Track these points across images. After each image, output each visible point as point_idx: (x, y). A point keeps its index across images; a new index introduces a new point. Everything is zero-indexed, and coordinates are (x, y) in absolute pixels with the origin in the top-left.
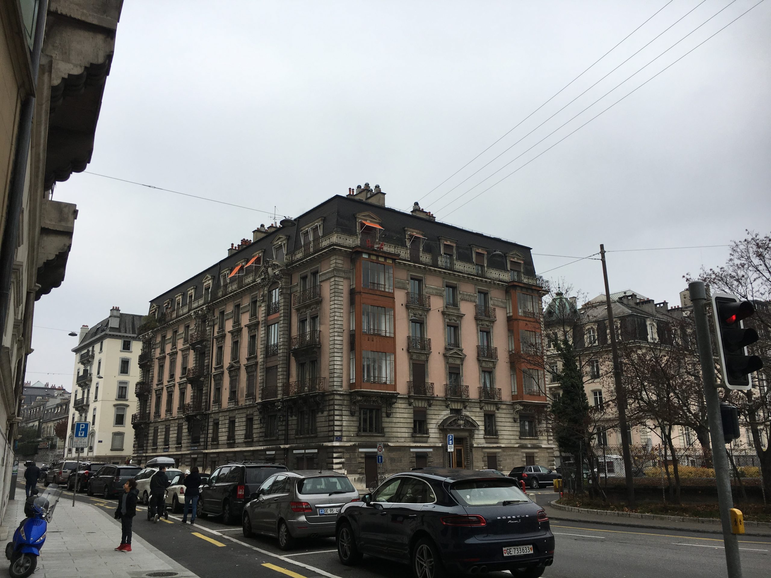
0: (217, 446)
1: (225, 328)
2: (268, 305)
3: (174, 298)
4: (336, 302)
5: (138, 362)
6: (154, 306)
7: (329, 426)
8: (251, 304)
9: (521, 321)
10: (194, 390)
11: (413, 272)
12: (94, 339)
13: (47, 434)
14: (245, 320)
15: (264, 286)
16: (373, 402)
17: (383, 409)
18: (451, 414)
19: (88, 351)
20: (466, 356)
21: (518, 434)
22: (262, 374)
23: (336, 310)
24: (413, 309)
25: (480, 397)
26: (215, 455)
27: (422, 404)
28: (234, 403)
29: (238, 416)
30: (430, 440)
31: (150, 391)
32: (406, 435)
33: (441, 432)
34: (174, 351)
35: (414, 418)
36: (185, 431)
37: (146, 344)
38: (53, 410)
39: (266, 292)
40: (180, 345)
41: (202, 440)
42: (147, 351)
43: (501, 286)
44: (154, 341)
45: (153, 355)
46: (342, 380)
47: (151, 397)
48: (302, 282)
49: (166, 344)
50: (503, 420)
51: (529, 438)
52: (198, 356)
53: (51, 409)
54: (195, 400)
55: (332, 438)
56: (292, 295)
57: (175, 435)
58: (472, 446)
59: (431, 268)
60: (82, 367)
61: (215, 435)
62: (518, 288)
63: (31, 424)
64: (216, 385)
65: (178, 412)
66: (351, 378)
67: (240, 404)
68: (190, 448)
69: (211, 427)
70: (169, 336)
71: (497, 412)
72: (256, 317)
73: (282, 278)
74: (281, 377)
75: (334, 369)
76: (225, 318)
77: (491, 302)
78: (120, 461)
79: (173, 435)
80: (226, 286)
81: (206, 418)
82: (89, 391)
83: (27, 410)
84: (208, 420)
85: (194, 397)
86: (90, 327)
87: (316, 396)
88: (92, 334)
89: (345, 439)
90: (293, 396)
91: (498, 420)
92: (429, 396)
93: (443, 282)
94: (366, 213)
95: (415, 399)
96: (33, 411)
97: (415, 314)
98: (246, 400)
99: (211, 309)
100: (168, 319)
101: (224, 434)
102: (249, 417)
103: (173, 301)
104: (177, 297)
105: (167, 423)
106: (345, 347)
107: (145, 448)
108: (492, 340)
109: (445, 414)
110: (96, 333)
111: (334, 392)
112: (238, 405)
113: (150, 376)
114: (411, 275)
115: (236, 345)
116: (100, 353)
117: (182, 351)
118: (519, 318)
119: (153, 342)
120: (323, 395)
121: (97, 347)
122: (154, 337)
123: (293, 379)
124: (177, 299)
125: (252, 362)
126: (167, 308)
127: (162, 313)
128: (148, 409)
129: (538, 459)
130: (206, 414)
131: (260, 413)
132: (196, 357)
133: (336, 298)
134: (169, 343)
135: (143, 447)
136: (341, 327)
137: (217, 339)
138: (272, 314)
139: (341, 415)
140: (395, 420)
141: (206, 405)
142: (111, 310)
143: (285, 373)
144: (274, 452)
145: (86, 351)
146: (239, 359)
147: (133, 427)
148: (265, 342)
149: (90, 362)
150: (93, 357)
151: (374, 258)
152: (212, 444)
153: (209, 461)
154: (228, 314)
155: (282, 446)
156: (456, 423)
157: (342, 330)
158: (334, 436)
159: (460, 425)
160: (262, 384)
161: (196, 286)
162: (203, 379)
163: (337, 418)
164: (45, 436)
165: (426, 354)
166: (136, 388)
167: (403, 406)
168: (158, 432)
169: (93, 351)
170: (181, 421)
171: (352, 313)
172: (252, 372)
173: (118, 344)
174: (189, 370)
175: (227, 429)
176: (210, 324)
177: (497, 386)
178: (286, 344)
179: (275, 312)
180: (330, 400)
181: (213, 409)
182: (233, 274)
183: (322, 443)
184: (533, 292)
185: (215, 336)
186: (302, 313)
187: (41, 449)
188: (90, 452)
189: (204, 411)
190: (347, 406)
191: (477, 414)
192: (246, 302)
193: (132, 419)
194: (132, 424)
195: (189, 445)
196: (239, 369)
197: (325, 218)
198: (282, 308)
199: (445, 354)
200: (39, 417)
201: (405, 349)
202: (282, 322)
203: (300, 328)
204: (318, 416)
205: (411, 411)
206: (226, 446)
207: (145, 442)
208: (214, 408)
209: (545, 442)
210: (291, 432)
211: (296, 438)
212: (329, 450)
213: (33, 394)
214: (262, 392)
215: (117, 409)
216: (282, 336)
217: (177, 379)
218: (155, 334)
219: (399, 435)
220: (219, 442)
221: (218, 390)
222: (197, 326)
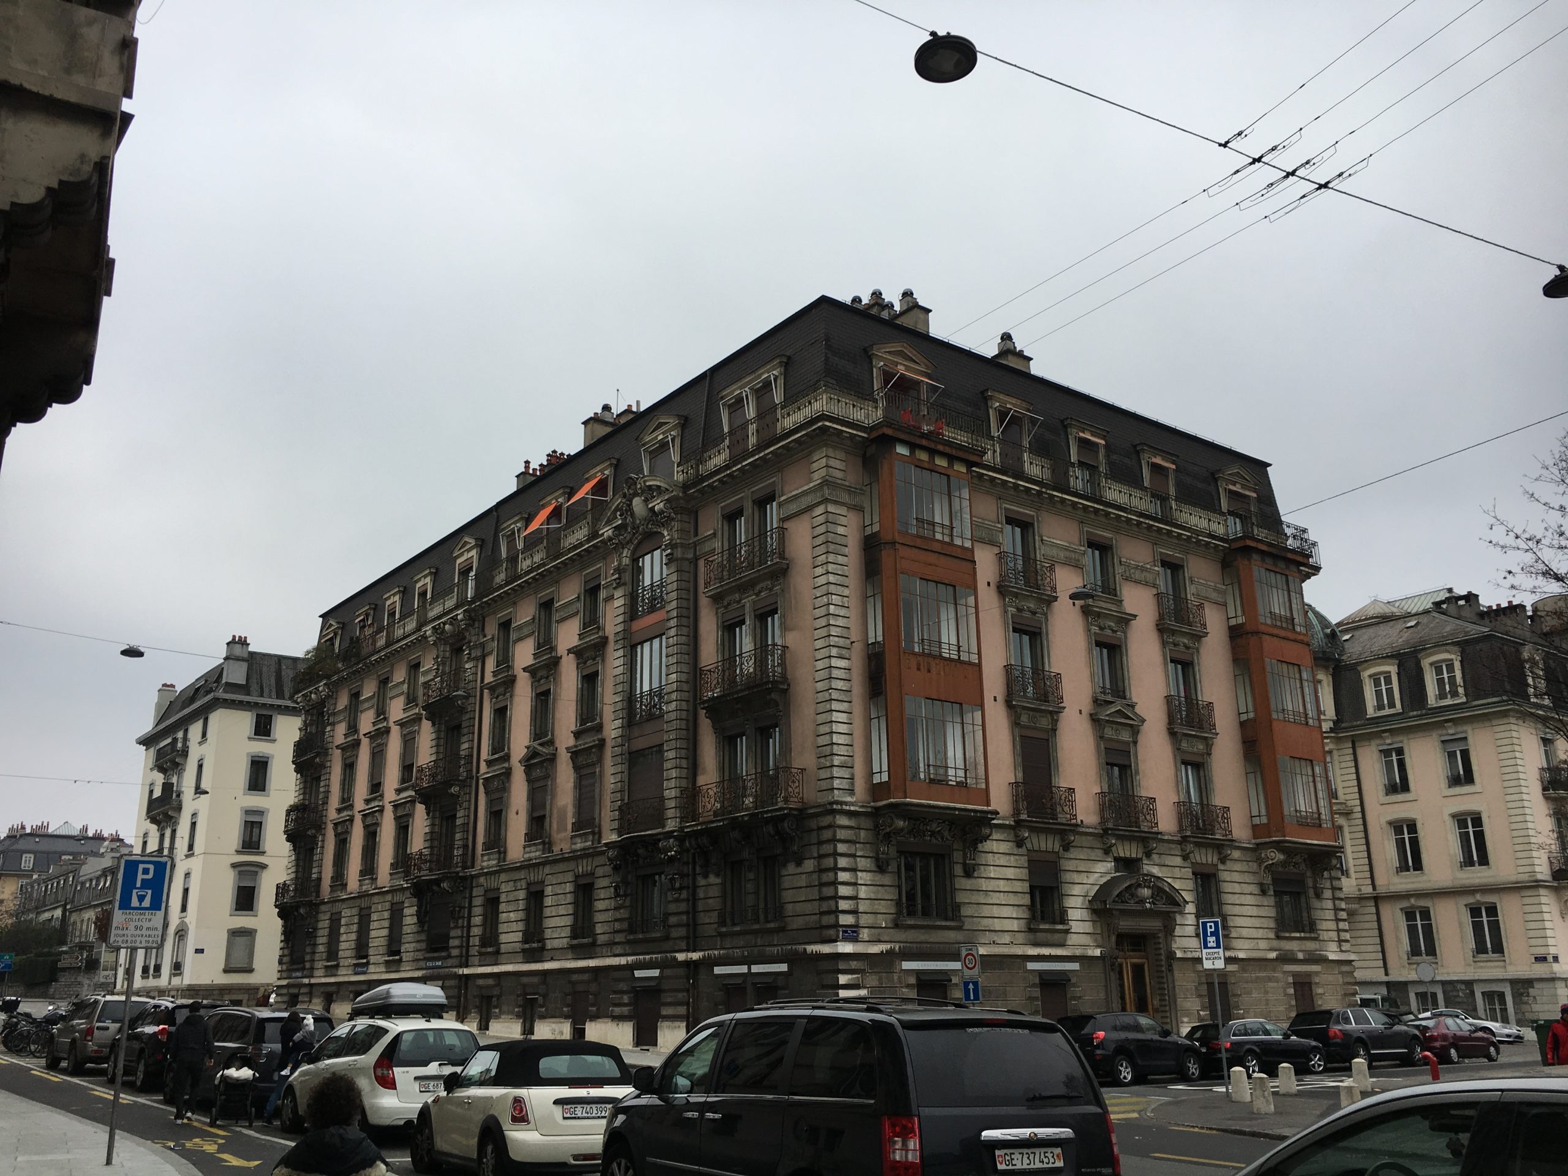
0: (495, 957)
1: (513, 661)
2: (631, 594)
3: (379, 603)
4: (831, 567)
5: (291, 758)
6: (331, 625)
7: (822, 899)
8: (582, 598)
9: (1267, 636)
10: (434, 818)
11: (1012, 502)
12: (187, 711)
13: (80, 937)
14: (568, 636)
15: (622, 545)
16: (931, 836)
17: (955, 854)
18: (1116, 872)
19: (175, 740)
20: (1143, 721)
21: (1272, 924)
22: (619, 768)
23: (832, 588)
24: (1016, 595)
25: (1181, 829)
26: (490, 982)
27: (1047, 844)
28: (540, 847)
29: (550, 879)
30: (1072, 939)
31: (320, 827)
32: (1014, 925)
33: (1095, 918)
34: (380, 726)
35: (1030, 880)
36: (410, 918)
37: (312, 715)
38: (94, 883)
39: (626, 561)
40: (397, 710)
41: (454, 942)
42: (314, 731)
43: (1212, 551)
44: (332, 708)
45: (330, 739)
46: (853, 775)
47: (323, 841)
48: (726, 528)
49: (361, 712)
50: (1237, 888)
51: (1298, 935)
52: (442, 735)
53: (91, 880)
54: (436, 843)
55: (832, 932)
56: (701, 563)
57: (385, 932)
58: (1171, 955)
59: (1055, 493)
60: (159, 778)
61: (488, 930)
62: (1255, 556)
63: (46, 915)
64: (490, 803)
65: (391, 874)
66: (876, 769)
67: (556, 849)
68: (422, 964)
69: (477, 911)
70: (369, 690)
71: (1221, 867)
72: (598, 628)
73: (673, 519)
74: (674, 773)
75: (833, 744)
76: (513, 636)
77: (1191, 590)
78: (244, 997)
79: (379, 934)
80: (513, 560)
81: (465, 888)
82: (174, 832)
83: (39, 885)
84: (471, 893)
85: (432, 837)
86: (179, 688)
87: (783, 818)
88: (183, 702)
89: (865, 934)
90: (712, 822)
91: (1227, 887)
92: (1064, 821)
93: (1081, 532)
94: (896, 347)
95: (1032, 830)
96: (52, 885)
97: (1019, 610)
98: (572, 837)
99: (476, 617)
100: (365, 651)
101: (514, 927)
102: (582, 881)
103: (377, 608)
104: (389, 598)
105: (364, 903)
106: (858, 688)
107: (308, 965)
108: (1199, 685)
109: (1102, 871)
110: (192, 700)
111: (835, 806)
112: (550, 851)
113: (321, 790)
114: (1006, 509)
115: (543, 702)
116: (200, 743)
117: (402, 724)
118: (1263, 628)
119: (328, 710)
120: (802, 815)
121: (195, 730)
122: (332, 696)
123: (709, 776)
124: (388, 603)
125: (589, 740)
126: (362, 628)
127: (351, 639)
128: (314, 870)
129: (1320, 991)
130: (464, 878)
131: (616, 869)
132: (438, 738)
133: (831, 558)
134: (369, 709)
135: (303, 962)
136: (845, 633)
137: (492, 688)
138: (642, 616)
139: (854, 870)
140: (984, 885)
141: (464, 855)
142: (228, 644)
143: (684, 763)
144: (655, 973)
145: (169, 740)
146: (553, 735)
147: (280, 915)
148: (627, 687)
149: (177, 765)
150: (185, 753)
151: (923, 456)
152: (481, 954)
153: (475, 997)
154: (520, 628)
155: (681, 957)
156: (1132, 895)
157: (848, 642)
158: (837, 925)
159: (1142, 901)
160: (619, 795)
161: (437, 569)
162: (457, 789)
163: (843, 876)
164: (77, 940)
165: (1051, 712)
166: (287, 821)
167: (1004, 847)
168: (340, 926)
169: (185, 739)
170: (398, 897)
171: (872, 599)
172: (588, 765)
173: (245, 721)
174: (421, 770)
175: (521, 915)
176: (473, 655)
177: (1219, 799)
178: (685, 687)
179: (652, 609)
180: (820, 828)
181: (485, 864)
182: (534, 526)
183: (801, 948)
184: (1287, 567)
185: (486, 681)
186: (729, 604)
187: (64, 970)
188: (175, 975)
189: (459, 869)
190: (868, 845)
191: (1177, 872)
192: (570, 591)
193: (277, 895)
194: (276, 906)
195: (420, 955)
196: (552, 759)
197: (789, 358)
198: (674, 595)
199: (1096, 714)
200: (64, 899)
201: (1000, 698)
202: (673, 632)
203: (723, 644)
204: (784, 872)
205: (1023, 861)
206: (520, 957)
207: (308, 950)
208: (486, 862)
209: (1333, 946)
210: (704, 918)
211: (722, 935)
212: (825, 965)
213: (53, 849)
214: (620, 814)
215: (240, 873)
216: (673, 669)
217: (390, 793)
218: (334, 689)
219: (997, 925)
220: (499, 949)
221: (497, 816)
222: (440, 663)
